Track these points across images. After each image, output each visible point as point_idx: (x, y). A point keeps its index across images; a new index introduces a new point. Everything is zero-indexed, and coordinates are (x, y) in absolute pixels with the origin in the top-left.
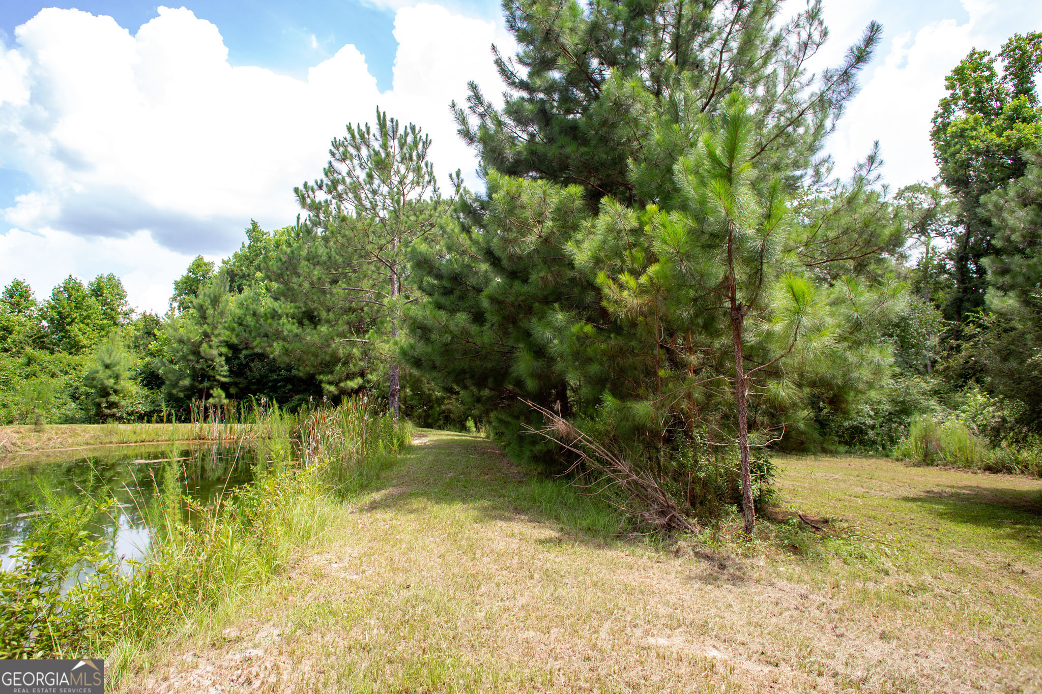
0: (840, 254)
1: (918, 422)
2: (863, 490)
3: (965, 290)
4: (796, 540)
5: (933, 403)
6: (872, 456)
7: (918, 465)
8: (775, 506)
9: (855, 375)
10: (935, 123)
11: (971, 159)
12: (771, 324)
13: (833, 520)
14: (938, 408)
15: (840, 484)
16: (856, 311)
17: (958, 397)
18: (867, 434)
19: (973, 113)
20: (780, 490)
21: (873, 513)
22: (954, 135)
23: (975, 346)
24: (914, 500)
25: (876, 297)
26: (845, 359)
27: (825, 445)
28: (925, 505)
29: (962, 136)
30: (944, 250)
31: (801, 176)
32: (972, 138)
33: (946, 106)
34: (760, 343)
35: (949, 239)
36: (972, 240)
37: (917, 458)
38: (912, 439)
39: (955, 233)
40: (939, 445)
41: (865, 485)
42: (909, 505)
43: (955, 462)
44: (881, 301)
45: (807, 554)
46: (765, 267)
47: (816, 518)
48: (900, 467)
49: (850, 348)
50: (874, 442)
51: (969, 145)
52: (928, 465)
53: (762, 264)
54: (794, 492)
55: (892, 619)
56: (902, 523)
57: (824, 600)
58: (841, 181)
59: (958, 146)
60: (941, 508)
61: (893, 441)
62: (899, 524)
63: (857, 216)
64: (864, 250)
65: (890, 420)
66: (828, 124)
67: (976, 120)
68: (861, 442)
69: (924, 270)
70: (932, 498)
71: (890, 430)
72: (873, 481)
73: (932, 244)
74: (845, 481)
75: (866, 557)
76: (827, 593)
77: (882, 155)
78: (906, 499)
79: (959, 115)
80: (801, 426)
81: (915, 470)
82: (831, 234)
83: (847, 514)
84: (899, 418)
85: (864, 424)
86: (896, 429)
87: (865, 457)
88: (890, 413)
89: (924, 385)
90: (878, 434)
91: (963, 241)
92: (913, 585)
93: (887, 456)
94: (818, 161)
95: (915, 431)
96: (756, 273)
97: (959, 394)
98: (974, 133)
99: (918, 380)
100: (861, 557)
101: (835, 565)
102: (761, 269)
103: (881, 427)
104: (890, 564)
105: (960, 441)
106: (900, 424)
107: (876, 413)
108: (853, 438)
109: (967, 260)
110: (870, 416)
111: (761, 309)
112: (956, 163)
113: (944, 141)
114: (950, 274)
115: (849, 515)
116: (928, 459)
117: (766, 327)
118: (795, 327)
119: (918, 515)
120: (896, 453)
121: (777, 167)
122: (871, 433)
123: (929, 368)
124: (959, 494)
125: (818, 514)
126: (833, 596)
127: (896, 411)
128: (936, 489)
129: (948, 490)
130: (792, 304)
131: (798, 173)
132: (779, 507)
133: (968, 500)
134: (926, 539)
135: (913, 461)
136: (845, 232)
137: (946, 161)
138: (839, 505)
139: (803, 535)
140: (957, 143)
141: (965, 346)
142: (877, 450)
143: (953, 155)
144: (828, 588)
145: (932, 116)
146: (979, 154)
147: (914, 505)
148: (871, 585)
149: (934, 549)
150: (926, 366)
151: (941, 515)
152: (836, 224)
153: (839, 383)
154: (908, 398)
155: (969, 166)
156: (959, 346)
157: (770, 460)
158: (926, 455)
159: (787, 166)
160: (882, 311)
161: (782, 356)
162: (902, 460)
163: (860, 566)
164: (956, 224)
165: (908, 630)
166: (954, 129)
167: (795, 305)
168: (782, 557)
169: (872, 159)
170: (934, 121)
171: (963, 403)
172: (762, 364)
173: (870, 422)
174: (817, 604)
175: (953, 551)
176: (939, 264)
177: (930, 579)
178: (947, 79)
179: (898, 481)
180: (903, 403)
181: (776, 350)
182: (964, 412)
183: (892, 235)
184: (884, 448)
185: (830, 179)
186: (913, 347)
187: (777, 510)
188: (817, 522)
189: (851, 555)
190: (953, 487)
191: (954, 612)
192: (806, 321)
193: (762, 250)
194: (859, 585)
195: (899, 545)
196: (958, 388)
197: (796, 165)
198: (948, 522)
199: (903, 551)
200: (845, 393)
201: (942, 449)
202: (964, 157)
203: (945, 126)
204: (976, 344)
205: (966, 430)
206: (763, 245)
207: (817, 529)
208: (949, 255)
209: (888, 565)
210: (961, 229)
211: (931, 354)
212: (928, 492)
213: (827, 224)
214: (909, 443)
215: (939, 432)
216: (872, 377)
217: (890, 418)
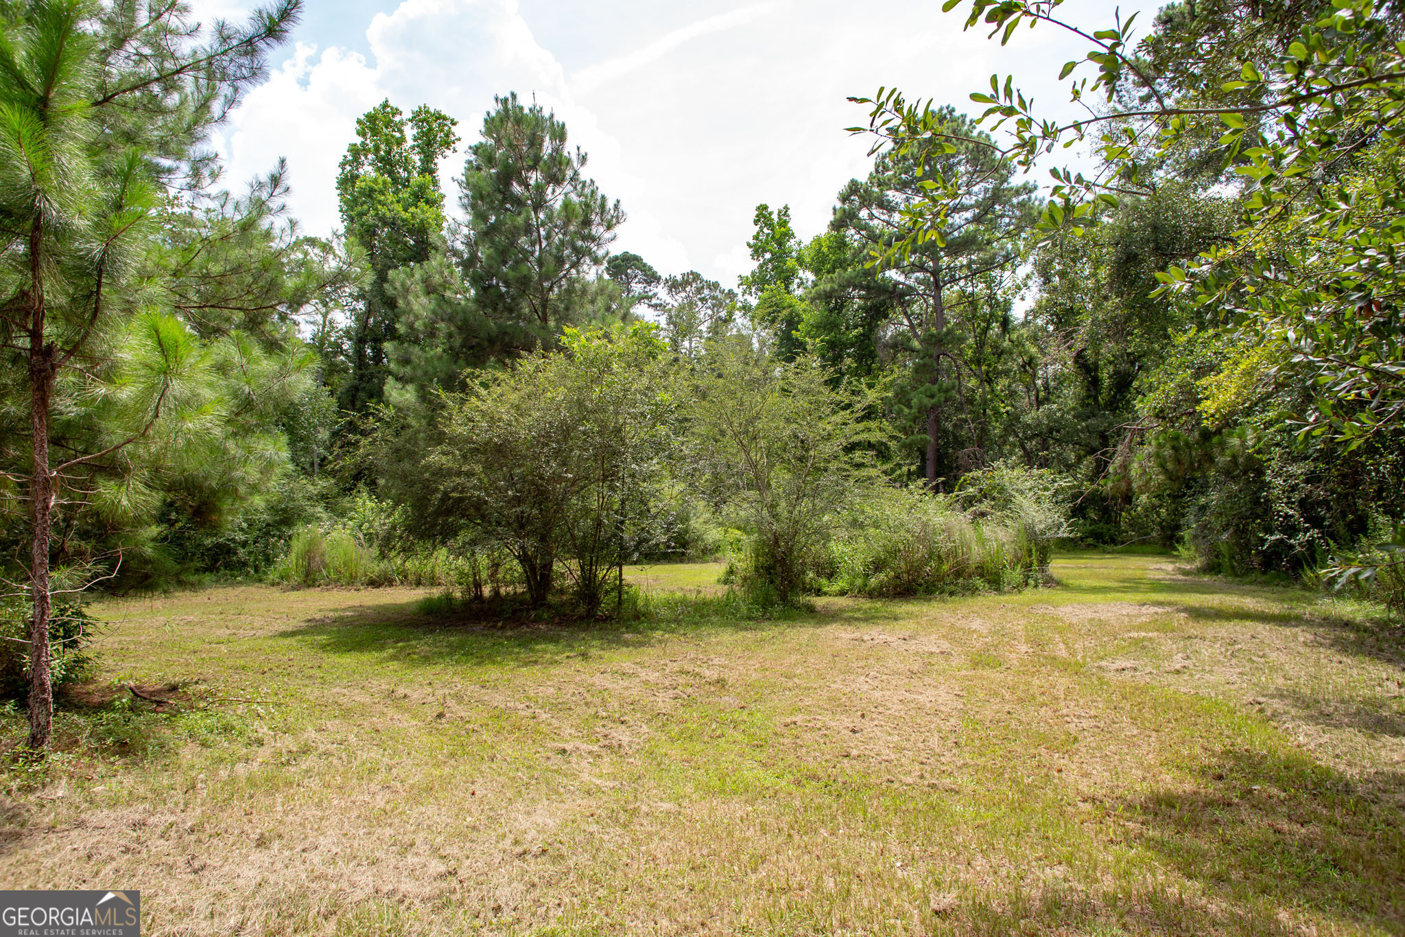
0: (226, 300)
1: (302, 534)
2: (228, 632)
3: (361, 378)
4: (124, 732)
5: (319, 510)
6: (240, 583)
7: (296, 588)
8: (87, 681)
9: (238, 474)
10: (343, 169)
11: (377, 226)
12: (112, 388)
13: (185, 684)
14: (324, 516)
15: (196, 628)
16: (248, 383)
17: (345, 502)
18: (235, 553)
19: (382, 175)
20: (99, 655)
21: (242, 662)
22: (362, 192)
23: (372, 443)
24: (293, 634)
25: (277, 368)
26: (225, 451)
27: (183, 577)
28: (307, 638)
29: (370, 196)
30: (342, 326)
31: (170, 171)
32: (380, 202)
33: (356, 153)
34: (88, 416)
35: (348, 314)
36: (371, 320)
37: (296, 579)
38: (293, 556)
39: (354, 309)
40: (323, 561)
41: (230, 625)
42: (288, 641)
43: (338, 580)
44: (283, 373)
45: (144, 749)
46: (104, 290)
47: (158, 687)
48: (275, 593)
49: (235, 434)
50: (245, 564)
51: (376, 209)
52: (309, 586)
53: (99, 284)
54: (122, 653)
55: (270, 809)
56: (278, 667)
57: (172, 819)
58: (230, 197)
59: (365, 207)
60: (323, 638)
61: (269, 561)
62: (276, 670)
63: (252, 252)
64: (259, 301)
65: (267, 534)
66: (216, 107)
67: (385, 183)
68: (229, 566)
69: (320, 345)
70: (315, 627)
71: (266, 547)
72: (242, 617)
73: (329, 317)
74: (202, 623)
75: (233, 728)
76: (176, 804)
77: (290, 179)
78: (284, 635)
79: (368, 170)
80: (148, 551)
81: (294, 595)
82: (215, 269)
83: (206, 670)
84: (278, 530)
85: (233, 540)
86: (274, 545)
87: (232, 585)
88: (268, 525)
89: (311, 488)
90: (250, 553)
91: (362, 319)
92: (295, 749)
93: (260, 581)
94: (198, 155)
95: (297, 546)
96: (88, 297)
97: (348, 498)
98: (382, 198)
99: (304, 481)
100: (227, 729)
101: (188, 753)
102: (98, 292)
103: (255, 542)
104: (266, 729)
105: (346, 554)
106: (280, 537)
107: (250, 525)
108: (217, 561)
109: (365, 342)
110: (242, 530)
111: (92, 360)
112: (362, 226)
113: (352, 195)
114: (347, 356)
115: (208, 671)
116: (309, 579)
117: (102, 390)
118: (156, 396)
119: (299, 653)
120: (272, 576)
121: (130, 137)
122: (241, 552)
123: (316, 467)
124: (342, 618)
125: (162, 679)
126: (186, 805)
127: (276, 522)
128: (318, 616)
129: (331, 614)
130: (156, 358)
131: (166, 163)
132: (95, 682)
133: (351, 623)
134: (307, 682)
135: (293, 583)
136: (236, 270)
137: (352, 219)
138: (194, 659)
139: (140, 721)
140: (365, 202)
141: (364, 442)
142: (248, 574)
143: (361, 215)
144: (179, 796)
145: (341, 160)
146: (385, 224)
147: (292, 641)
148: (240, 768)
149: (317, 693)
150: (312, 464)
151: (323, 647)
152: (223, 255)
153: (214, 484)
154: (291, 505)
155: (374, 234)
156: (358, 442)
157: (85, 611)
158: (307, 575)
159: (149, 143)
160: (283, 388)
161: (129, 441)
162: (278, 584)
163: (226, 744)
164: (357, 299)
165: (291, 817)
166: (363, 185)
167: (160, 359)
168: (101, 768)
169: (275, 180)
170: (342, 165)
171: (352, 509)
172: (85, 452)
173: (240, 537)
174: (162, 828)
175: (337, 689)
176: (336, 342)
177: (313, 734)
178: (359, 122)
179: (275, 613)
180: (285, 510)
181: (114, 433)
182: (351, 519)
183: (297, 289)
184: (256, 571)
185: (214, 190)
186: (302, 440)
187: (91, 687)
188: (159, 692)
189: (212, 732)
190: (336, 610)
191: (342, 769)
192: (177, 387)
193: (102, 260)
194: (223, 774)
195: (276, 699)
196: (347, 491)
197: (163, 148)
198: (331, 655)
199: (279, 705)
200: (219, 499)
201: (326, 566)
202: (371, 221)
203: (354, 178)
204: (375, 440)
205: (353, 541)
206: (105, 252)
207: (159, 703)
208: (347, 332)
209: (264, 731)
210: (361, 306)
211: (321, 450)
212: (309, 621)
213: (209, 252)
214: (288, 562)
215: (324, 545)
216: (259, 476)
217: (267, 530)
